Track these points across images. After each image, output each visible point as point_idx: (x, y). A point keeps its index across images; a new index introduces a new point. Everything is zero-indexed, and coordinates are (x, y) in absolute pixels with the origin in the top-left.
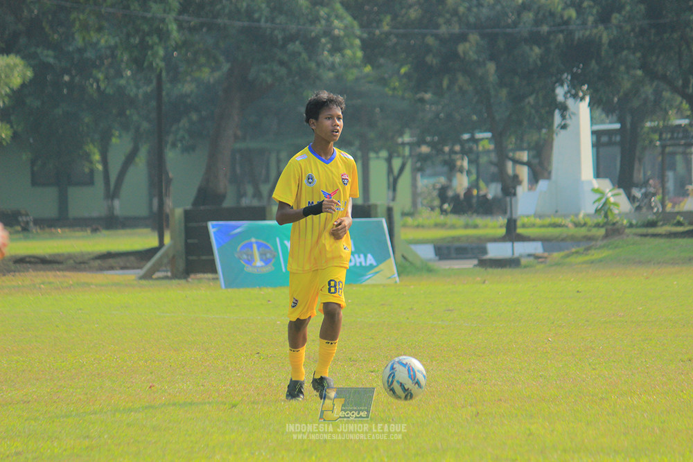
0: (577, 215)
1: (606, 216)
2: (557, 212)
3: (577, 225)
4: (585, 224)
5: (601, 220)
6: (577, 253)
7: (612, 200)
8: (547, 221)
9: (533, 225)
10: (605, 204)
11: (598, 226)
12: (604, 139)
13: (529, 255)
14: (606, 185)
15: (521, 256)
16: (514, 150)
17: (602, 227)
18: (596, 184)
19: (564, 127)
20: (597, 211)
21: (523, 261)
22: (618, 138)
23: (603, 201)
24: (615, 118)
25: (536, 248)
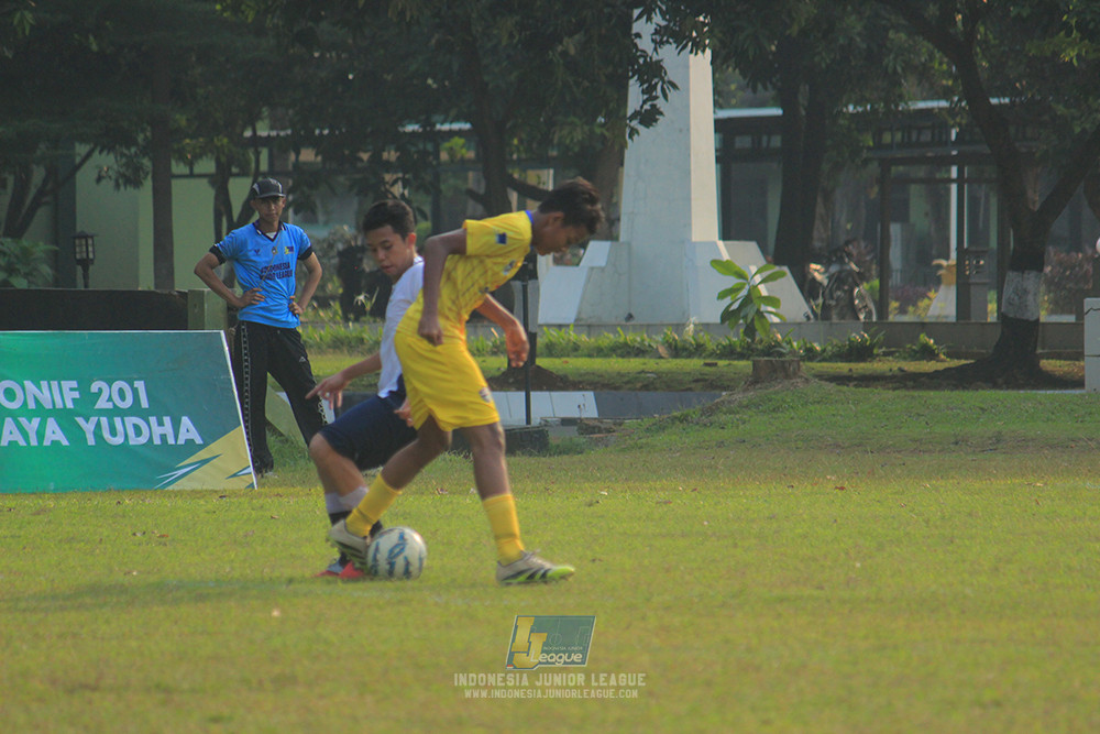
0: (679, 327)
1: (750, 330)
2: (630, 317)
3: (677, 350)
4: (697, 350)
5: (736, 338)
6: (684, 419)
7: (763, 290)
8: (608, 339)
9: (575, 349)
10: (748, 300)
11: (729, 352)
12: (742, 142)
13: (566, 422)
14: (749, 257)
15: (546, 423)
16: (524, 165)
17: (742, 356)
18: (724, 250)
19: (649, 117)
20: (727, 315)
21: (555, 438)
22: (776, 141)
23: (744, 293)
24: (771, 93)
25: (581, 404)
